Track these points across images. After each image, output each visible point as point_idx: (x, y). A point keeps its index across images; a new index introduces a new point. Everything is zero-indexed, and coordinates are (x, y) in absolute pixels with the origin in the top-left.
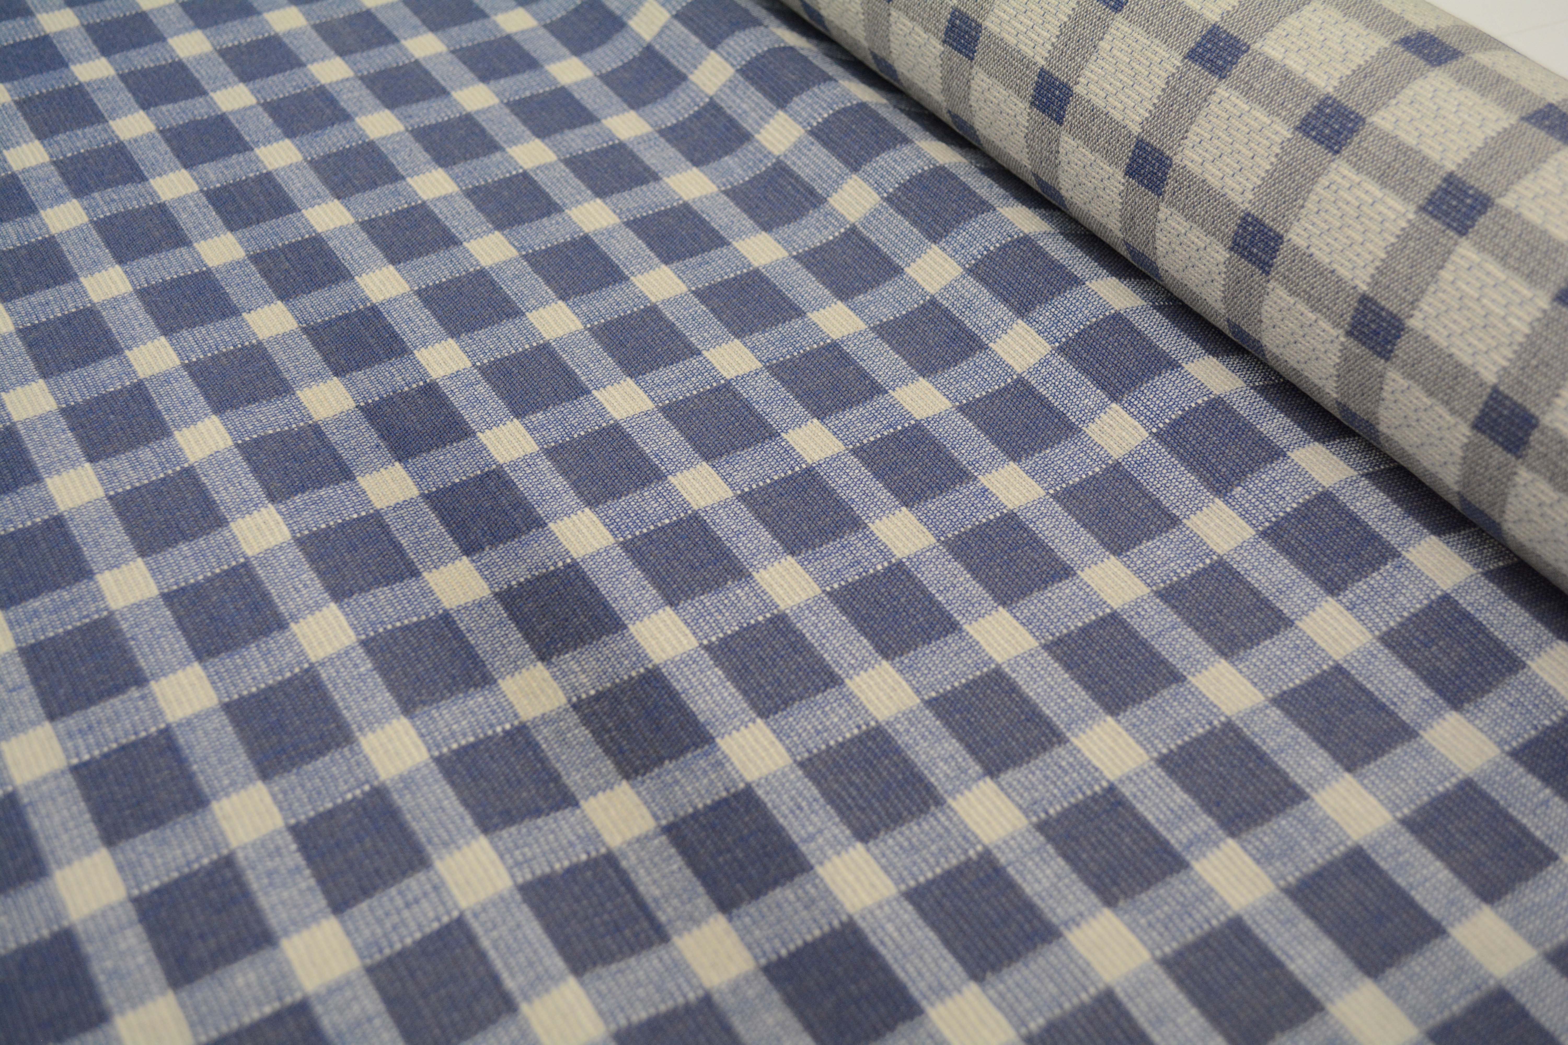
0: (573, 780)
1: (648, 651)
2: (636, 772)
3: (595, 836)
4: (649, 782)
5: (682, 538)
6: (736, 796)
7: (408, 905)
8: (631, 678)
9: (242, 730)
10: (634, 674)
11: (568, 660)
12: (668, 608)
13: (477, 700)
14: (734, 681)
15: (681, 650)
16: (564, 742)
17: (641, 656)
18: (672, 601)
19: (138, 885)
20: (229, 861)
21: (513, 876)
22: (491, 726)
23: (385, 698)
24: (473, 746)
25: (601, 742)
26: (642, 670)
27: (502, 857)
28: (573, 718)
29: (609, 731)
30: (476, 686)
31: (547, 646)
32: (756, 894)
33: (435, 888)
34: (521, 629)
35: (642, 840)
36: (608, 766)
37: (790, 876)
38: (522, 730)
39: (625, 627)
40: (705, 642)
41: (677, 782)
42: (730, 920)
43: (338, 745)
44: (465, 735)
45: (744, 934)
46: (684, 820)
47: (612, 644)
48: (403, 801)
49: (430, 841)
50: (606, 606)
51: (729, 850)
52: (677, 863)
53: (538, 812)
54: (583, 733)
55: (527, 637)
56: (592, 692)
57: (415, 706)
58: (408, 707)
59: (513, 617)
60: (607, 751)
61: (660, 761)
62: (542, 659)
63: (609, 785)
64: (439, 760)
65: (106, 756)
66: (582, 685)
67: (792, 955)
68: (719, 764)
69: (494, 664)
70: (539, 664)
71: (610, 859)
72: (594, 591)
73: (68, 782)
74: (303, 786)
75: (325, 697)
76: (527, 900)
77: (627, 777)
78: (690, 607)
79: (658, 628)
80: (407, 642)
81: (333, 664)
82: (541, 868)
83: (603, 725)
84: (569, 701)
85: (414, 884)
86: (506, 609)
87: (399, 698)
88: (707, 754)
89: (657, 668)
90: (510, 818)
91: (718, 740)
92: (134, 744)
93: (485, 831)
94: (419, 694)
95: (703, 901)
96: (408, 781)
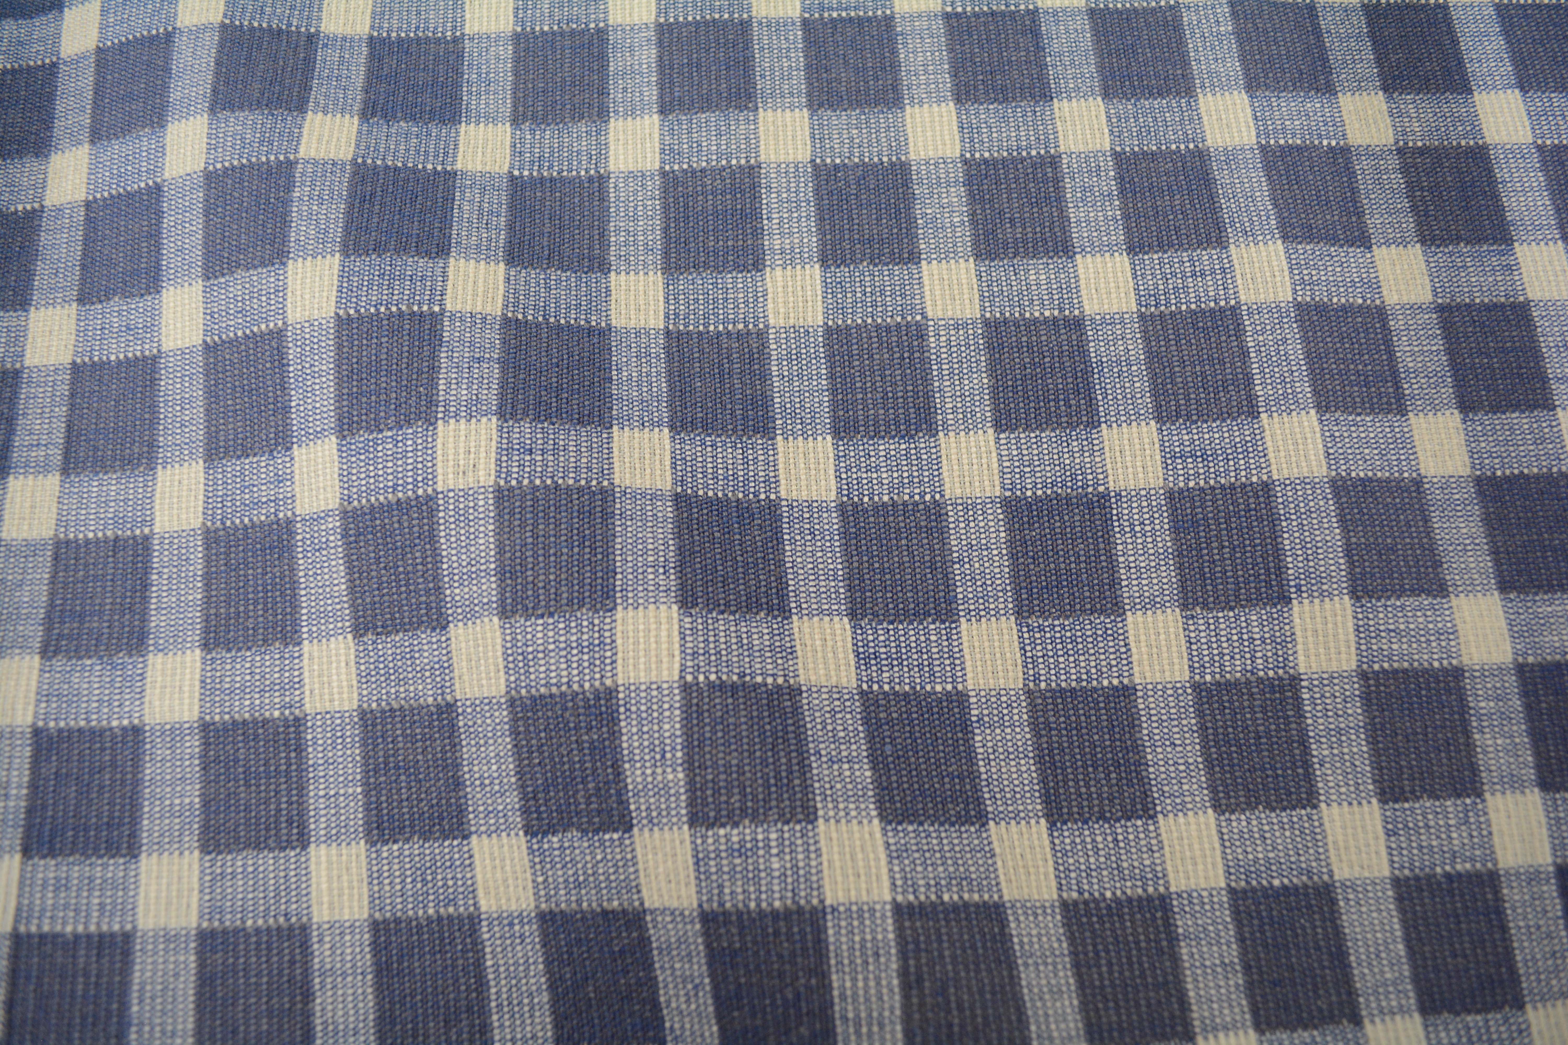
0: (1374, 221)
1: (1484, 126)
2: (1433, 240)
3: (1375, 286)
4: (1441, 256)
5: (1555, 25)
6: (1514, 306)
7: (1194, 275)
8: (1459, 146)
9: (1099, 41)
10: (1463, 143)
11: (1409, 102)
12: (1517, 91)
13: (1315, 104)
14: (1552, 194)
15: (1514, 140)
16: (1378, 182)
17: (1476, 129)
18: (1524, 85)
19: (972, 151)
20: (1054, 161)
21: (1295, 292)
22: (1320, 136)
23: (1233, 66)
24: (1298, 148)
25: (1411, 197)
26: (1472, 143)
27: (1291, 269)
28: (1394, 162)
29: (1422, 189)
30: (1318, 90)
31: (1394, 78)
32: (1496, 409)
33: (1223, 270)
34: (1375, 50)
35: (1415, 308)
36: (1409, 223)
37: (1533, 406)
38: (1345, 151)
39: (1470, 91)
40: (1539, 142)
41: (1465, 267)
42: (1464, 421)
43: (1178, 93)
44: (1294, 135)
45: (1471, 439)
46: (1459, 307)
47: (1452, 104)
48: (1221, 176)
49: (1232, 223)
50: (1460, 63)
51: (1488, 356)
52: (1438, 344)
53: (1333, 240)
54: (1397, 180)
55: (1379, 61)
56: (1420, 144)
57: (1258, 86)
58: (1252, 86)
59: (1372, 35)
60: (1414, 208)
61: (1459, 239)
62: (1385, 89)
63: (1403, 243)
64: (1264, 149)
65: (976, 15)
66: (1414, 133)
67: (1507, 479)
68: (1509, 268)
69: (1341, 76)
70: (1381, 93)
71: (1381, 313)
72: (1455, 42)
73: (939, 26)
74: (1136, 120)
75: (1181, 41)
76: (1299, 320)
77: (1423, 242)
78: (1540, 100)
79: (1501, 107)
80: (1271, 19)
81: (1197, 11)
82: (1321, 296)
83: (1418, 180)
84: (1396, 143)
85: (1206, 257)
86: (1369, 24)
87: (1247, 71)
88: (1502, 253)
89: (1485, 148)
90: (1310, 235)
91: (1516, 244)
92: (1003, 14)
93: (1285, 238)
94: (1266, 77)
95: (1447, 392)
96: (1230, 156)
